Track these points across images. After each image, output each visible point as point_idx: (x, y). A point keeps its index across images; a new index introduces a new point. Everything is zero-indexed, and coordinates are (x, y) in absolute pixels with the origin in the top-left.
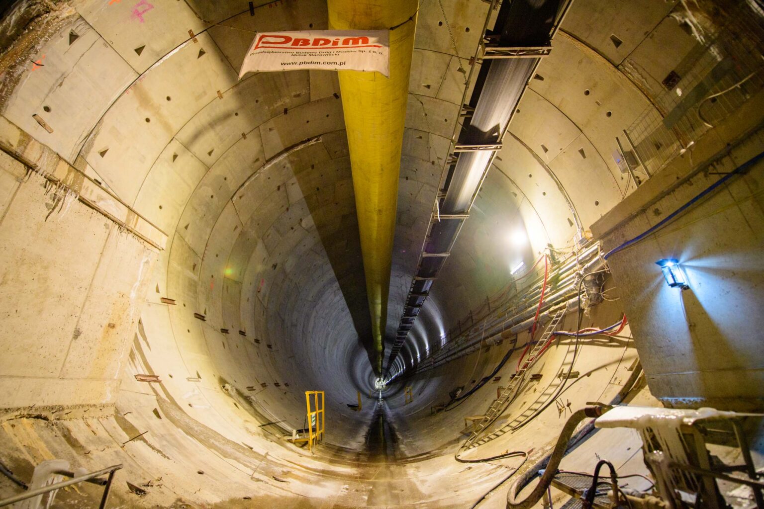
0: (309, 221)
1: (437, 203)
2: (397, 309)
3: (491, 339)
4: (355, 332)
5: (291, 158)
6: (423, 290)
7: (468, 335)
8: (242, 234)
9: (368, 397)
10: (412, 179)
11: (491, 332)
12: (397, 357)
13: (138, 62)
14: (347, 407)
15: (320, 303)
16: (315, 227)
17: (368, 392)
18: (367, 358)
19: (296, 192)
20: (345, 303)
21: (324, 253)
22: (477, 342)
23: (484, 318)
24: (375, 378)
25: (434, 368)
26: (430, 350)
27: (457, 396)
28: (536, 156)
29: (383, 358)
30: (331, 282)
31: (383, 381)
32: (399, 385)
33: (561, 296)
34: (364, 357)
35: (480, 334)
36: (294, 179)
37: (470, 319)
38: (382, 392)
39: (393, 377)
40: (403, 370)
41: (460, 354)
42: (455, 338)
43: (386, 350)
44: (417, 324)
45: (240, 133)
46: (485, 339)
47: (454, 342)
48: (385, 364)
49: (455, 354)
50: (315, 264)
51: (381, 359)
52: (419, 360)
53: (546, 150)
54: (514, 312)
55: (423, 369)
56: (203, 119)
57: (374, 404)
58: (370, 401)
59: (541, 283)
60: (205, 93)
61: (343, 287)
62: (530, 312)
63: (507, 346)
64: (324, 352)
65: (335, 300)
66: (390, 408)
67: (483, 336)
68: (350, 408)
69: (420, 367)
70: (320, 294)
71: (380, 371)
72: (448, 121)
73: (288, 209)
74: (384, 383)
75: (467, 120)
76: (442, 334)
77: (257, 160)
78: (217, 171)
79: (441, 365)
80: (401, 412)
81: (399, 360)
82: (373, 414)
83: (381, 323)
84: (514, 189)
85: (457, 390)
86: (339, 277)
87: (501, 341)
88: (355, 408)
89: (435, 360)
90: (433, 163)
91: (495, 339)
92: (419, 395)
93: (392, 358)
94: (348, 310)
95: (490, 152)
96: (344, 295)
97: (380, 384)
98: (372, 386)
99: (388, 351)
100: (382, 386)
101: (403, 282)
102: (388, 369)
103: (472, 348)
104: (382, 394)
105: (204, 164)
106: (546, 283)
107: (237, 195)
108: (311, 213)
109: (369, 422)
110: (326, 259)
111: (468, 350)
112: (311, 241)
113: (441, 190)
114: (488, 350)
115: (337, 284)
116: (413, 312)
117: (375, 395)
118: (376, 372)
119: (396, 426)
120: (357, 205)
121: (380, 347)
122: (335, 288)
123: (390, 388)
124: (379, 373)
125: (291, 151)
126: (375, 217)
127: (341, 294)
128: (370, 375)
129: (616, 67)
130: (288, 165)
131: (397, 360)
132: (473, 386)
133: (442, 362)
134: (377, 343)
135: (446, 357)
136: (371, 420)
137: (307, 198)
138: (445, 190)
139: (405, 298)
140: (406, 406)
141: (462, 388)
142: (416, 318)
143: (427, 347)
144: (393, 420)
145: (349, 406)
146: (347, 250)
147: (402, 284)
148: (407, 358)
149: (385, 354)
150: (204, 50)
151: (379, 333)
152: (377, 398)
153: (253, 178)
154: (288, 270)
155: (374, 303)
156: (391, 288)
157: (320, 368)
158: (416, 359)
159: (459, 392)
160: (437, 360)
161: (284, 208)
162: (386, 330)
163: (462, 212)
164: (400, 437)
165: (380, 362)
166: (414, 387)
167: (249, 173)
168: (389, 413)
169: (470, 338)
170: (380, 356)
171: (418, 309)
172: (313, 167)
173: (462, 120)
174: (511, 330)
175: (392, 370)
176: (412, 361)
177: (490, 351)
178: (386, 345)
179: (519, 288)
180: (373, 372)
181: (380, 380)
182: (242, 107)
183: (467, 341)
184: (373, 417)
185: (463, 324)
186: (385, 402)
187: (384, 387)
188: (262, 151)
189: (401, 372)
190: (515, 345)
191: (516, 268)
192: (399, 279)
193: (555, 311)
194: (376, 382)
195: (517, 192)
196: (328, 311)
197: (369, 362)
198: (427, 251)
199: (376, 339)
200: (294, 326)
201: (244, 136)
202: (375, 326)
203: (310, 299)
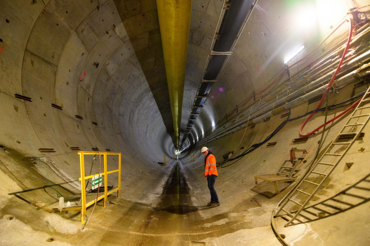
2: (187, 112)
3: (258, 118)
4: (164, 126)
6: (201, 104)
7: (234, 121)
9: (171, 158)
11: (258, 113)
12: (186, 140)
14: (158, 163)
15: (141, 105)
17: (171, 156)
18: (171, 140)
21: (139, 65)
22: (243, 123)
23: (250, 106)
24: (175, 150)
25: (208, 143)
26: (204, 134)
27: (229, 157)
29: (179, 140)
30: (146, 91)
31: (179, 151)
32: (186, 153)
34: (169, 140)
35: (247, 117)
37: (236, 110)
38: (178, 156)
39: (183, 150)
40: (189, 146)
42: (223, 125)
43: (180, 136)
44: (199, 121)
46: (250, 120)
47: (222, 127)
48: (180, 144)
49: (222, 134)
50: (133, 74)
51: (178, 141)
52: (198, 140)
54: (288, 91)
55: (200, 144)
57: (174, 162)
58: (172, 160)
62: (318, 82)
63: (279, 120)
64: (146, 135)
65: (151, 105)
66: (182, 164)
67: (249, 118)
68: (159, 164)
69: (198, 143)
71: (178, 147)
73: (98, 8)
74: (180, 152)
76: (213, 124)
80: (188, 167)
81: (187, 141)
82: (172, 167)
83: (178, 120)
85: (229, 153)
87: (268, 119)
88: (162, 164)
89: (208, 139)
91: (263, 117)
92: (199, 157)
93: (184, 140)
94: (159, 112)
96: (156, 102)
97: (177, 153)
98: (174, 154)
99: (181, 137)
100: (179, 154)
102: (182, 145)
104: (178, 157)
109: (170, 173)
110: (141, 71)
111: (234, 130)
114: (253, 127)
115: (151, 93)
117: (175, 157)
118: (176, 147)
119: (186, 176)
121: (178, 134)
122: (150, 97)
123: (182, 154)
124: (177, 148)
127: (155, 101)
128: (173, 148)
131: (186, 141)
132: (242, 151)
133: (213, 139)
134: (176, 132)
135: (217, 136)
136: (171, 171)
139: (192, 106)
140: (191, 163)
141: (233, 153)
142: (198, 115)
143: (203, 133)
144: (184, 172)
145: (159, 163)
146: (155, 67)
147: (190, 96)
148: (191, 140)
149: (180, 138)
151: (177, 126)
152: (176, 159)
154: (111, 72)
155: (174, 106)
156: (184, 98)
157: (142, 143)
158: (196, 140)
159: (230, 155)
160: (209, 139)
162: (181, 126)
164: (190, 187)
165: (178, 142)
166: (195, 153)
168: (182, 166)
169: (235, 122)
170: (178, 139)
174: (284, 106)
175: (183, 146)
176: (194, 141)
178: (181, 134)
180: (174, 148)
181: (177, 151)
183: (234, 124)
184: (173, 169)
185: (229, 116)
186: (180, 161)
187: (180, 154)
189: (188, 147)
190: (289, 117)
191: (293, 55)
192: (189, 92)
194: (176, 152)
196: (147, 111)
197: (173, 143)
199: (176, 130)
202: (175, 122)
203: (133, 100)
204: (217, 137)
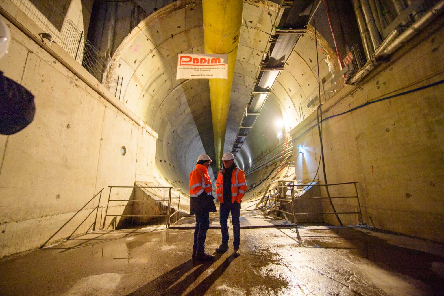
0: (188, 110)
1: (246, 109)
2: (229, 147)
3: (268, 164)
5: (183, 86)
6: (241, 141)
7: (261, 162)
8: (163, 120)
10: (237, 92)
11: (269, 161)
13: (135, 66)
15: (191, 146)
16: (191, 112)
18: (212, 172)
19: (184, 99)
20: (202, 145)
21: (194, 123)
22: (264, 165)
23: (267, 155)
27: (253, 187)
28: (287, 92)
30: (196, 136)
33: (290, 149)
36: (184, 94)
37: (262, 155)
41: (257, 170)
42: (256, 163)
44: (239, 155)
45: (164, 81)
46: (266, 164)
47: (255, 164)
49: (255, 170)
50: (190, 128)
53: (290, 91)
54: (277, 153)
56: (153, 79)
59: (286, 143)
60: (153, 69)
61: (202, 138)
62: (281, 154)
63: (273, 167)
65: (198, 144)
67: (266, 162)
70: (191, 142)
72: (253, 72)
73: (180, 107)
75: (257, 84)
76: (250, 161)
77: (170, 89)
78: (155, 97)
79: (249, 175)
83: (220, 155)
84: (279, 103)
85: (254, 184)
86: (200, 133)
87: (272, 165)
90: (246, 86)
91: (270, 164)
94: (204, 148)
95: (266, 95)
96: (202, 142)
101: (232, 135)
103: (261, 167)
105: (151, 95)
106: (287, 143)
107: (162, 105)
108: (190, 106)
110: (195, 125)
111: (260, 168)
112: (189, 118)
113: (248, 104)
114: (267, 168)
115: (199, 137)
116: (236, 150)
120: (212, 106)
122: (198, 139)
125: (183, 83)
126: (220, 111)
129: (311, 69)
130: (182, 89)
132: (259, 183)
133: (250, 173)
134: (218, 164)
137: (189, 101)
138: (250, 104)
139: (233, 143)
141: (256, 184)
142: (238, 153)
143: (243, 167)
146: (205, 121)
147: (231, 137)
150: (155, 54)
153: (167, 97)
154: (178, 133)
155: (217, 146)
156: (226, 139)
161: (179, 107)
163: (257, 112)
167: (166, 95)
171: (239, 149)
172: (192, 88)
173: (255, 84)
174: (275, 160)
177: (268, 169)
179: (280, 143)
182: (166, 71)
183: (260, 164)
185: (259, 157)
188: (172, 86)
190: (276, 166)
191: (279, 135)
192: (230, 134)
193: (288, 154)
195: (280, 104)
196: (194, 149)
198: (242, 125)
200: (181, 157)
201: (165, 81)
202: (218, 156)
203: (187, 144)
204: (252, 172)
